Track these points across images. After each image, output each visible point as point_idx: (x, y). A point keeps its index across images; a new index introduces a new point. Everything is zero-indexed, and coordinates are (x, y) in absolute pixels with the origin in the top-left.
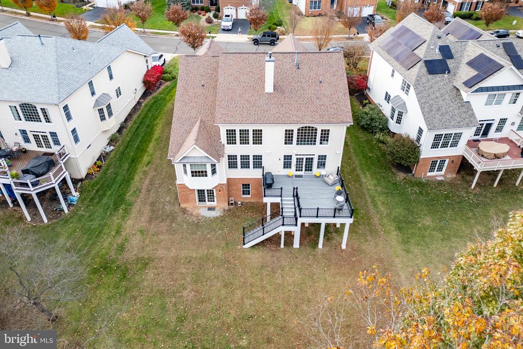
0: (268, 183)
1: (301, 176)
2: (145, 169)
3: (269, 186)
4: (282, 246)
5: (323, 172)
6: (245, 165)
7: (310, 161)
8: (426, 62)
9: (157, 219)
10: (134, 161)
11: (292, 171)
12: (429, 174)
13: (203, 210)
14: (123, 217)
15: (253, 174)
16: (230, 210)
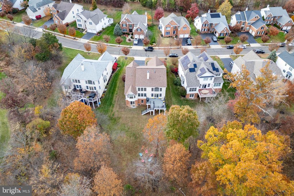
0: (148, 100)
1: (156, 98)
2: (116, 95)
3: (148, 101)
4: (151, 115)
5: (161, 97)
6: (142, 96)
7: (158, 95)
8: (189, 69)
9: (121, 108)
10: (113, 93)
11: (154, 97)
12: (190, 98)
13: (132, 106)
14: (113, 108)
15: (144, 98)
16: (138, 106)
